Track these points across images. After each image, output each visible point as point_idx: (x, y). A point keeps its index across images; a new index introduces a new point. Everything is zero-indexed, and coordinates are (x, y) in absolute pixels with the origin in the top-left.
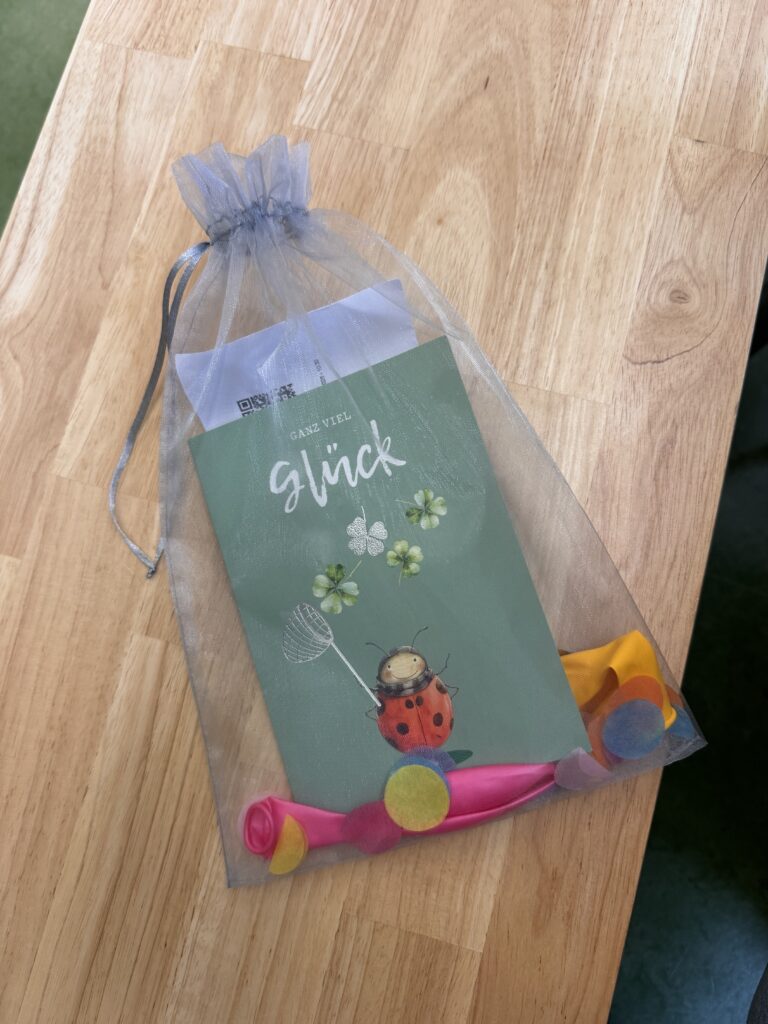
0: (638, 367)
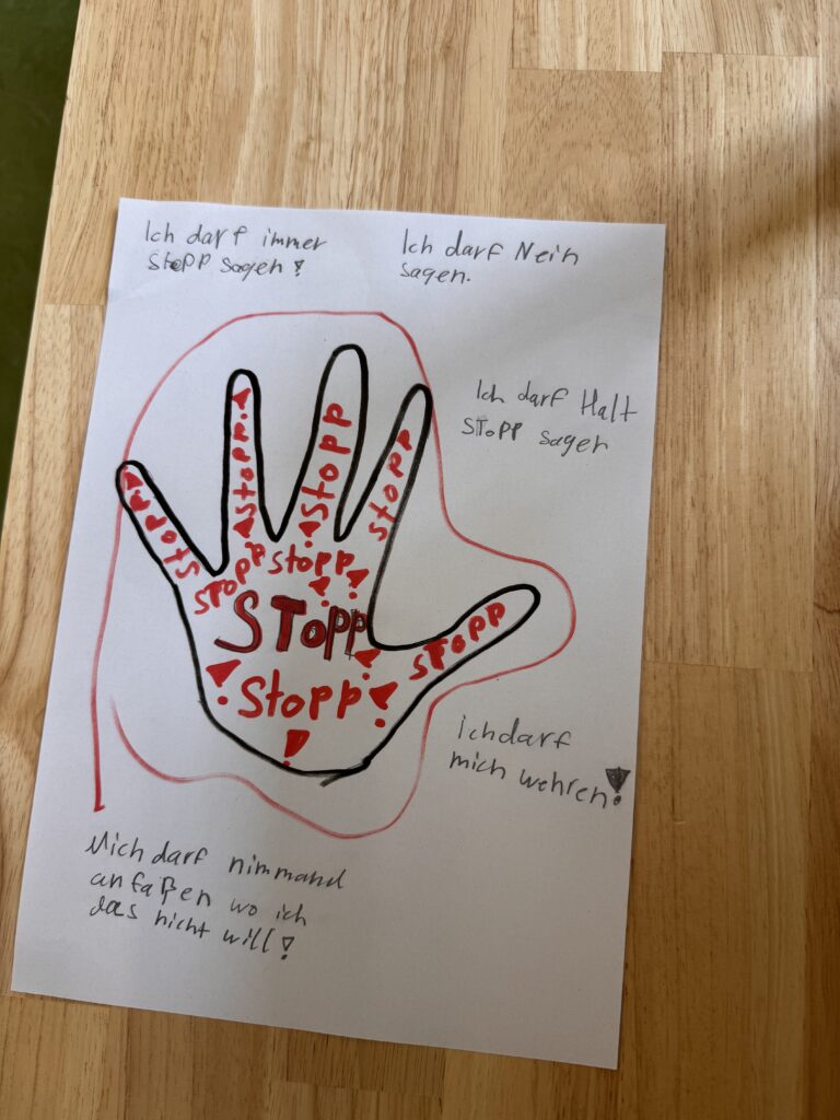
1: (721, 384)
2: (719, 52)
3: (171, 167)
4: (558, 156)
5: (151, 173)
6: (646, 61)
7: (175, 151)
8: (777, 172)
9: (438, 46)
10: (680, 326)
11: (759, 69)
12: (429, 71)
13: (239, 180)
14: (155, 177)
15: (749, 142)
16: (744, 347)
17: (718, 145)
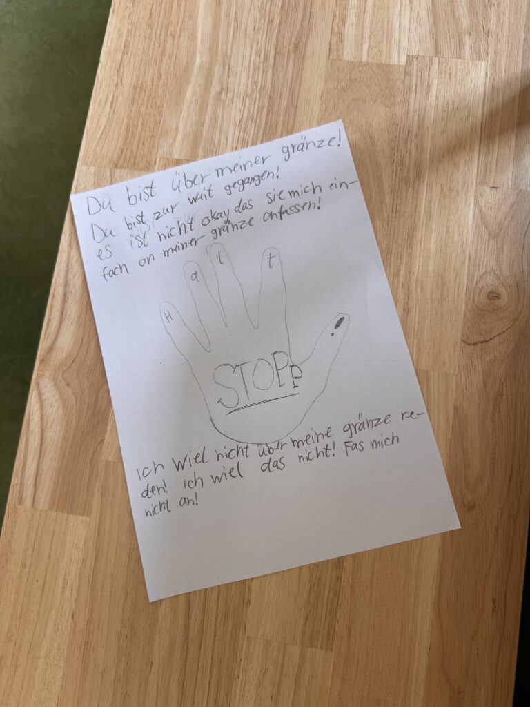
0: (472, 346)
1: (422, 226)
2: (436, 56)
3: (151, 100)
4: (349, 106)
5: (140, 102)
6: (398, 59)
7: (153, 92)
8: (461, 119)
9: (292, 46)
10: (404, 196)
11: (456, 66)
12: (286, 58)
13: (185, 109)
14: (142, 105)
15: (448, 103)
16: (436, 208)
17: (432, 104)
